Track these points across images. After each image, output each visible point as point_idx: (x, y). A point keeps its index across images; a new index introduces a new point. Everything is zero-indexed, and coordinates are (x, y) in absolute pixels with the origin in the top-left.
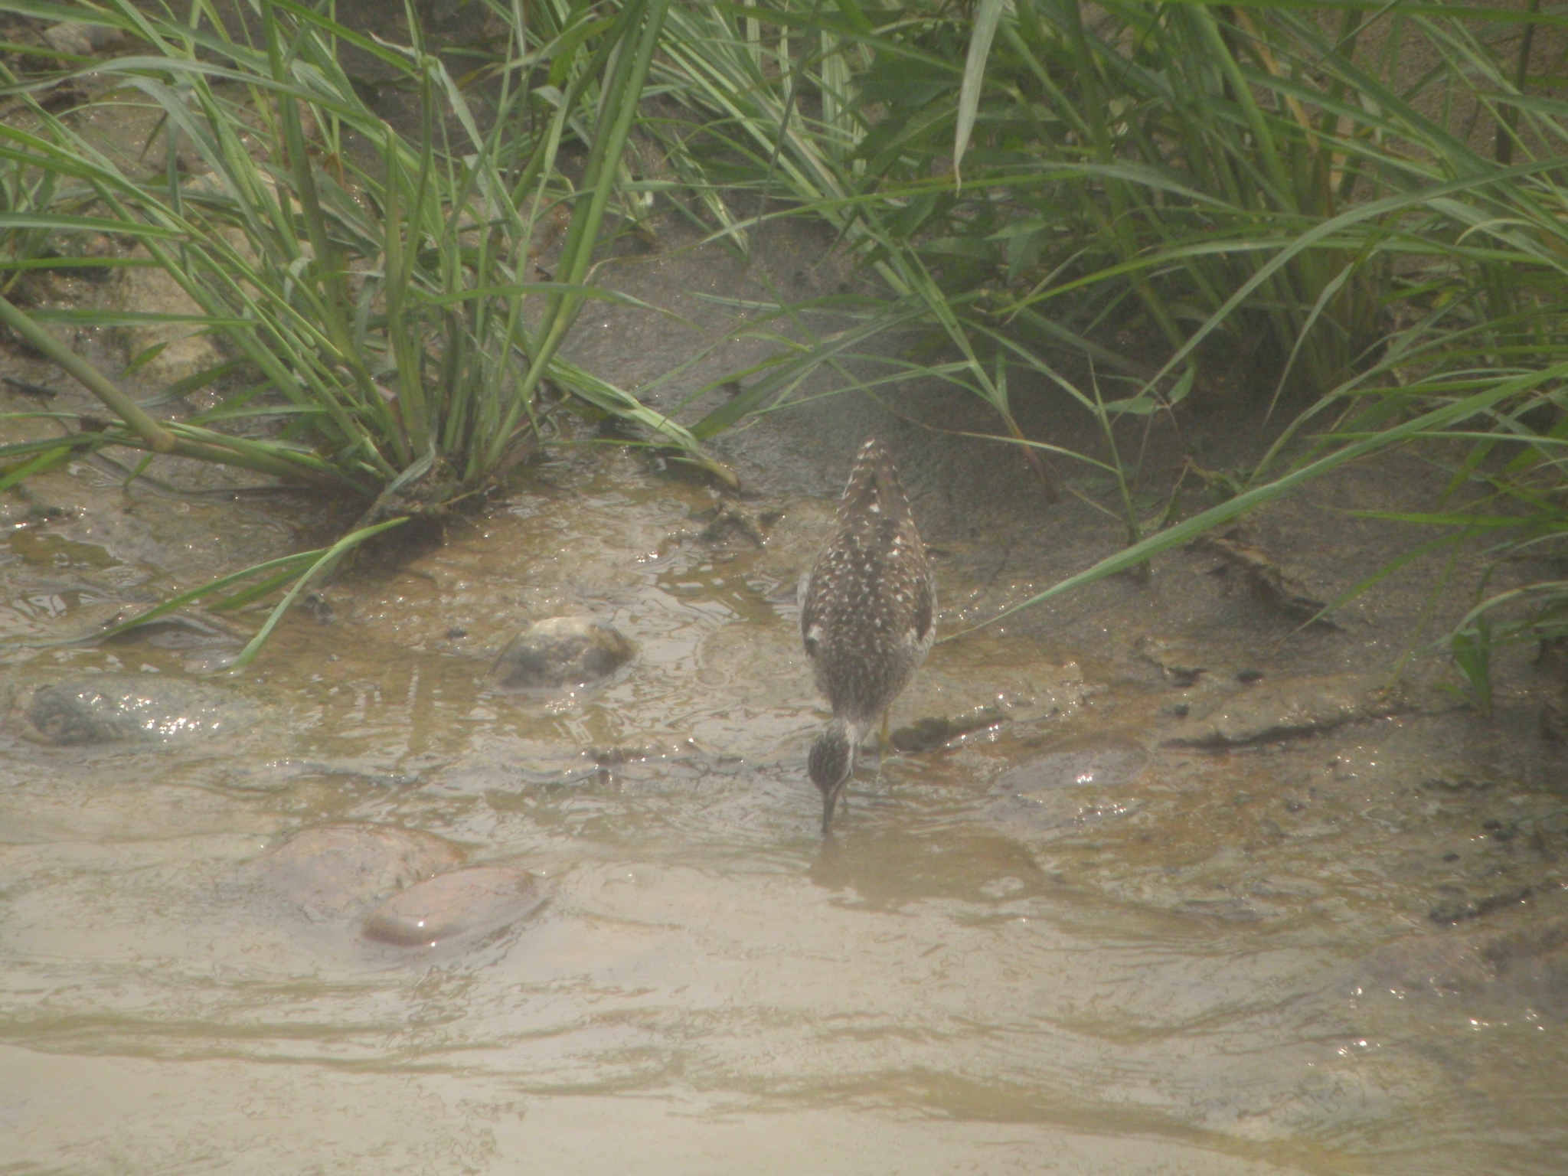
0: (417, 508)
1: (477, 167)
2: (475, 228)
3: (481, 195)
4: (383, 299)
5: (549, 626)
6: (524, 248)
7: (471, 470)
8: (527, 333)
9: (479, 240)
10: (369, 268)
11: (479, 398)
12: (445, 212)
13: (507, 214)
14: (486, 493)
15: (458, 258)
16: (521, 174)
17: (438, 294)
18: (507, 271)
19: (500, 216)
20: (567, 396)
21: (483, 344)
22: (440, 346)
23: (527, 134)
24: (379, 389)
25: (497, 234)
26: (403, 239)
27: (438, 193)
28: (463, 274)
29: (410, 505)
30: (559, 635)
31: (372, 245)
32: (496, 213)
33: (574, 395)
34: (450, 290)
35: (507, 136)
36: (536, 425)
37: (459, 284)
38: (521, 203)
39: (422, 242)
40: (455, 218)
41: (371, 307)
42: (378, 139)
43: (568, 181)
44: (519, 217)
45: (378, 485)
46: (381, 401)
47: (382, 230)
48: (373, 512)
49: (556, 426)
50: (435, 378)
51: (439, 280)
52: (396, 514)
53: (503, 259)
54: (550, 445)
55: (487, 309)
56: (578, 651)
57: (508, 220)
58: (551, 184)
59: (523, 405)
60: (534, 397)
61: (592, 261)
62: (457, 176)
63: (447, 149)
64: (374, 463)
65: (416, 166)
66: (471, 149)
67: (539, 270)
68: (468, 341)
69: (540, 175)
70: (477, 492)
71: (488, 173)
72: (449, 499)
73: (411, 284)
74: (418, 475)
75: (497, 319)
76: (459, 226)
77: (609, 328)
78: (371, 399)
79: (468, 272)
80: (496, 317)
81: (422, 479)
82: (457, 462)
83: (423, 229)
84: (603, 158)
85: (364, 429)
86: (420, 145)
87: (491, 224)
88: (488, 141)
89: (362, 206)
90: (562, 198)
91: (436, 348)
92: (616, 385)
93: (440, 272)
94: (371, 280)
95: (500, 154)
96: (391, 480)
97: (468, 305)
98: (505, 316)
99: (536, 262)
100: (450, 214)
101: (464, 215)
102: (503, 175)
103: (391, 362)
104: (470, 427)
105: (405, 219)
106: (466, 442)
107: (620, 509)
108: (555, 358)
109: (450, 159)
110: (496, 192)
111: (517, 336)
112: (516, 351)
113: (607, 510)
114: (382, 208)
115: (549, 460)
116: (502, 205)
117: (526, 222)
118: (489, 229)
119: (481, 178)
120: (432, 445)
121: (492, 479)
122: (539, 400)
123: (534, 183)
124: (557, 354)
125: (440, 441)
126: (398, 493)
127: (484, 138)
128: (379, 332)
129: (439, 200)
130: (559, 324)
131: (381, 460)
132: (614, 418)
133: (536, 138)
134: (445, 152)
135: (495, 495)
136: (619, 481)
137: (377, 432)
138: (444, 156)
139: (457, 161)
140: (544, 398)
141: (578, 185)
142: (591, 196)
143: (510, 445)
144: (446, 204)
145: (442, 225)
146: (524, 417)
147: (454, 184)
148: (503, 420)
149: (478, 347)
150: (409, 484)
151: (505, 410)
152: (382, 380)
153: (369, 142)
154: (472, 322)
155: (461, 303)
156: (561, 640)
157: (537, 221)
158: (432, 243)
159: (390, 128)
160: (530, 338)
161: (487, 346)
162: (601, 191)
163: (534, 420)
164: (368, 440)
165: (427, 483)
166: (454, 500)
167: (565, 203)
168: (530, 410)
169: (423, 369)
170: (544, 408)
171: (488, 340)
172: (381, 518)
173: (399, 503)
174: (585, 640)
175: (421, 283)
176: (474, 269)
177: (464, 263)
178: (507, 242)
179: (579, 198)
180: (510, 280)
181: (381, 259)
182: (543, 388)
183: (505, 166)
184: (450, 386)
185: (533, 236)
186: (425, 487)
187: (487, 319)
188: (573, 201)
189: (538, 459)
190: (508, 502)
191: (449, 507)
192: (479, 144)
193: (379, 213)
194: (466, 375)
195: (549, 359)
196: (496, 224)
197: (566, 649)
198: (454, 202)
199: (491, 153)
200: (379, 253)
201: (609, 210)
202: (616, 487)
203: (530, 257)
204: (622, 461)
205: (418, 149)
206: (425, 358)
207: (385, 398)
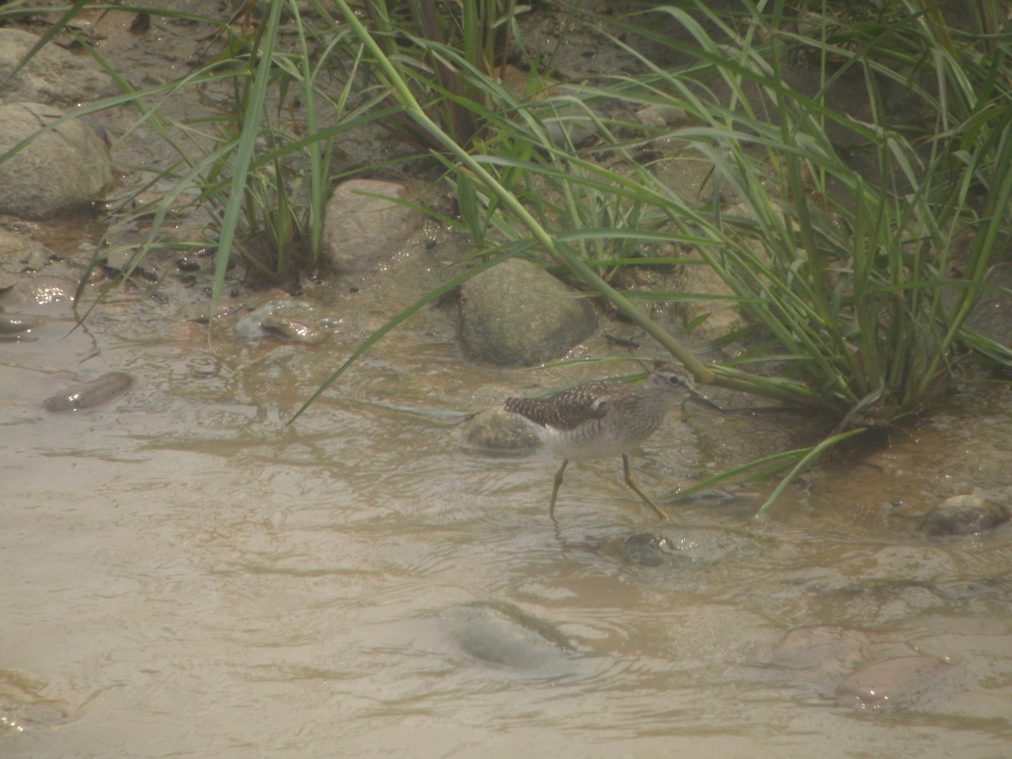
0: (872, 422)
1: (915, 202)
2: (912, 241)
3: (916, 220)
4: (852, 287)
5: (957, 501)
6: (944, 255)
7: (907, 399)
8: (945, 310)
9: (915, 249)
10: (843, 267)
11: (913, 352)
12: (892, 231)
13: (934, 233)
14: (917, 414)
15: (901, 261)
16: (942, 207)
17: (888, 284)
18: (933, 269)
19: (929, 234)
20: (971, 352)
21: (916, 317)
22: (888, 318)
23: (947, 181)
24: (848, 345)
25: (927, 246)
26: (866, 248)
27: (889, 219)
28: (904, 271)
29: (867, 420)
30: (964, 507)
31: (843, 251)
32: (925, 231)
33: (976, 351)
34: (896, 282)
35: (934, 183)
36: (950, 369)
37: (902, 278)
38: (943, 226)
39: (878, 250)
40: (899, 235)
41: (844, 292)
42: (851, 183)
43: (974, 212)
44: (941, 234)
45: (846, 407)
46: (850, 354)
47: (851, 242)
48: (843, 424)
49: (963, 370)
50: (885, 338)
51: (889, 275)
52: (858, 427)
53: (930, 262)
54: (961, 383)
55: (919, 295)
56: (976, 517)
57: (934, 236)
58: (963, 214)
59: (942, 357)
60: (949, 351)
61: (989, 264)
62: (901, 208)
63: (895, 190)
64: (843, 392)
65: (876, 202)
66: (911, 191)
67: (953, 269)
68: (907, 315)
69: (955, 208)
70: (911, 412)
71: (922, 207)
72: (892, 417)
73: (870, 277)
74: (873, 401)
75: (926, 301)
76: (901, 240)
77: (999, 308)
78: (843, 352)
79: (907, 270)
80: (926, 300)
81: (875, 404)
82: (899, 393)
83: (879, 243)
84: (997, 197)
85: (838, 371)
86: (879, 189)
87: (922, 239)
88: (922, 185)
89: (839, 227)
90: (971, 223)
91: (885, 319)
92: (1004, 344)
93: (889, 270)
94: (844, 275)
95: (930, 194)
96: (855, 404)
97: (907, 292)
98: (931, 299)
99: (952, 264)
100: (896, 232)
101: (906, 233)
102: (931, 207)
103: (856, 327)
104: (907, 370)
105: (867, 235)
106: (905, 379)
107: (1005, 426)
108: (963, 326)
109: (897, 197)
110: (927, 218)
111: (939, 311)
112: (937, 322)
113: (996, 426)
114: (851, 227)
115: (959, 392)
116: (930, 227)
117: (946, 239)
118: (921, 243)
119: (917, 210)
120: (882, 382)
121: (921, 404)
122: (952, 354)
123: (953, 213)
124: (965, 324)
125: (887, 379)
126: (859, 412)
127: (919, 184)
128: (848, 308)
129: (889, 223)
130: (966, 305)
131: (849, 392)
132: (1002, 366)
133: (952, 184)
134: (893, 192)
135: (922, 415)
136: (1004, 407)
137: (847, 373)
138: (892, 194)
139: (901, 198)
140: (956, 353)
141: (980, 214)
142: (989, 222)
143: (933, 382)
144: (894, 226)
145: (891, 240)
146: (942, 365)
147: (899, 213)
148: (928, 366)
149: (913, 319)
150: (867, 406)
151: (930, 359)
152: (850, 339)
153: (844, 185)
154: (910, 303)
155: (902, 291)
156: (965, 510)
157: (953, 238)
158: (883, 251)
159: (860, 178)
160: (947, 313)
161: (919, 318)
162: (995, 219)
163: (949, 366)
164: (840, 378)
165: (878, 406)
166: (896, 418)
167: (972, 226)
168: (946, 360)
169: (876, 333)
170: (956, 359)
171: (920, 314)
172: (848, 428)
173: (860, 419)
174: (982, 510)
175: (876, 277)
176: (911, 268)
177: (904, 265)
178: (933, 251)
179: (982, 223)
180: (934, 275)
181: (851, 261)
182: (955, 346)
183: (933, 202)
184: (894, 344)
185: (951, 247)
186: (877, 409)
187: (919, 301)
188: (977, 225)
189: (951, 392)
190: (931, 419)
191: (893, 422)
192: (916, 188)
193: (849, 232)
194: (904, 337)
195: (959, 327)
196: (925, 239)
197: (969, 516)
198: (899, 224)
199: (924, 193)
200: (849, 257)
201: (1000, 231)
202: (1003, 411)
203: (948, 260)
204: (1007, 394)
205: (877, 191)
206: (878, 326)
207: (852, 351)
